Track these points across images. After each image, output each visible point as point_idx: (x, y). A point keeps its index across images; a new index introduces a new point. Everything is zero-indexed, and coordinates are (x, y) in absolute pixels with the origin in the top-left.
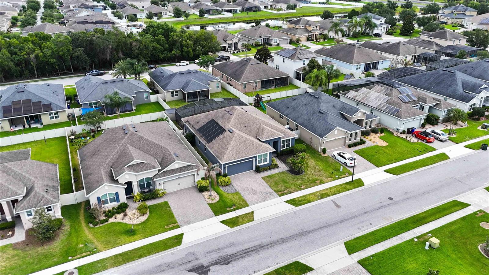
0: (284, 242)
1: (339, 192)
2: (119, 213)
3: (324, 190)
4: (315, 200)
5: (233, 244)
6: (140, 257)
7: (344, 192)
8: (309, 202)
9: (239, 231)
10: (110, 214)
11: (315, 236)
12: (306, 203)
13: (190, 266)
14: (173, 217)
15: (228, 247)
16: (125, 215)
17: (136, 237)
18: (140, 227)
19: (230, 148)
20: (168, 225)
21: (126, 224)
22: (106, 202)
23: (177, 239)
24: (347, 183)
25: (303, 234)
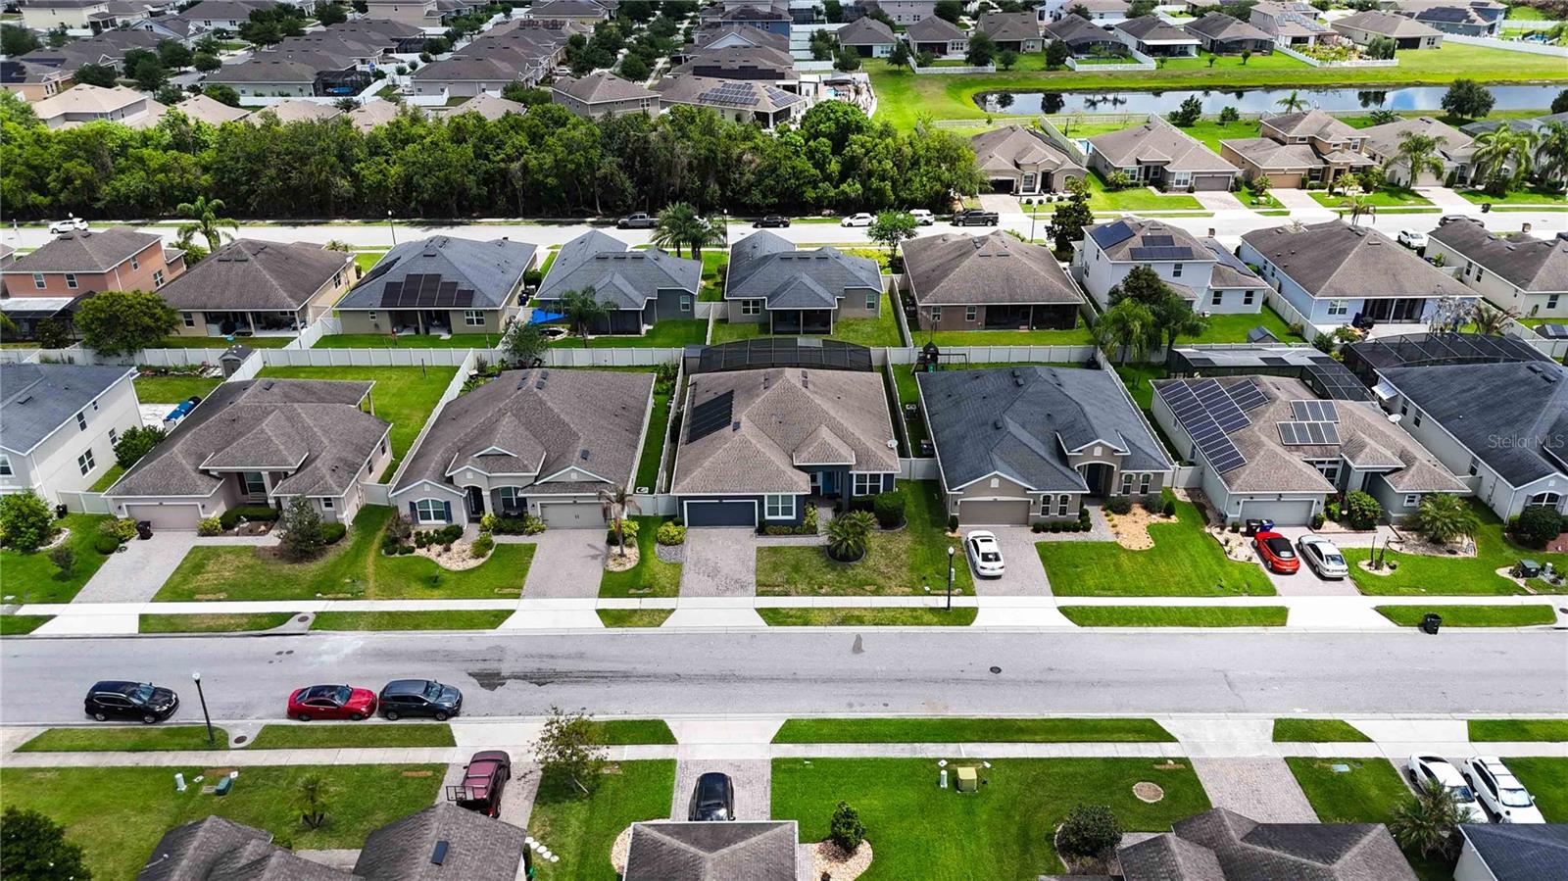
0: (675, 680)
1: (893, 622)
2: (439, 543)
3: (865, 609)
4: (822, 624)
5: (581, 656)
6: (416, 627)
7: (905, 624)
8: (806, 624)
9: (613, 637)
10: (424, 541)
11: (745, 690)
12: (795, 624)
13: (477, 667)
14: (523, 576)
15: (569, 657)
16: (447, 550)
17: (436, 592)
18: (454, 577)
19: (706, 464)
20: (502, 588)
21: (438, 566)
22: (426, 516)
23: (496, 616)
24: (932, 609)
25: (724, 678)
